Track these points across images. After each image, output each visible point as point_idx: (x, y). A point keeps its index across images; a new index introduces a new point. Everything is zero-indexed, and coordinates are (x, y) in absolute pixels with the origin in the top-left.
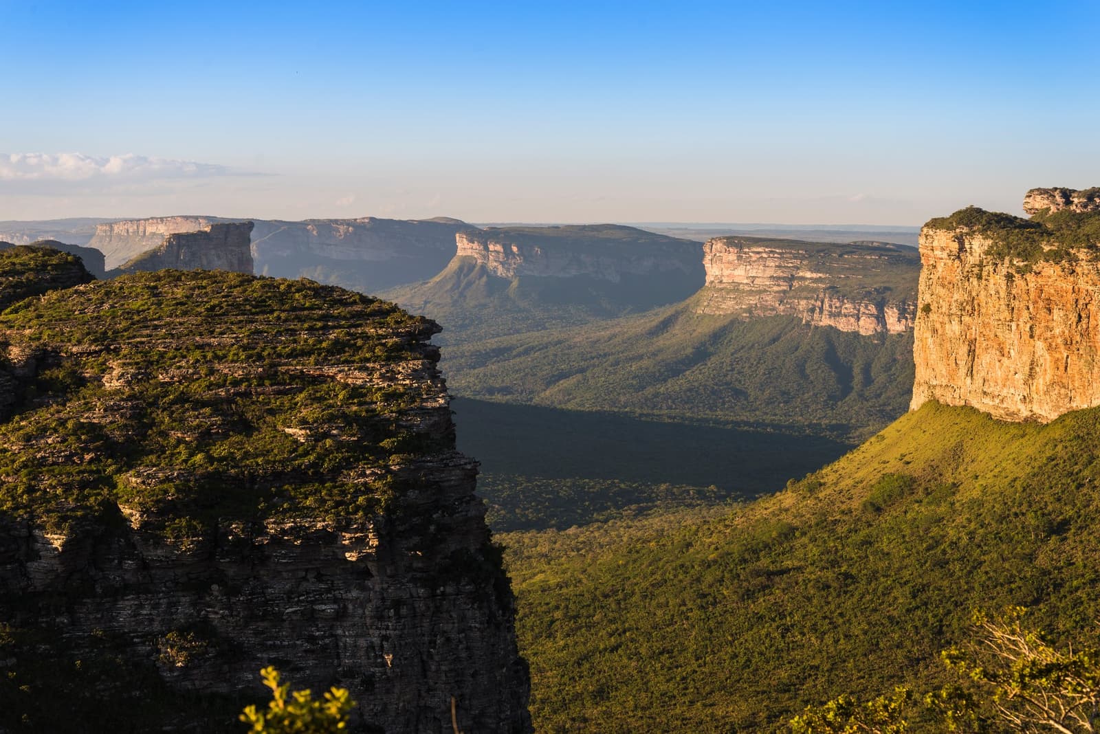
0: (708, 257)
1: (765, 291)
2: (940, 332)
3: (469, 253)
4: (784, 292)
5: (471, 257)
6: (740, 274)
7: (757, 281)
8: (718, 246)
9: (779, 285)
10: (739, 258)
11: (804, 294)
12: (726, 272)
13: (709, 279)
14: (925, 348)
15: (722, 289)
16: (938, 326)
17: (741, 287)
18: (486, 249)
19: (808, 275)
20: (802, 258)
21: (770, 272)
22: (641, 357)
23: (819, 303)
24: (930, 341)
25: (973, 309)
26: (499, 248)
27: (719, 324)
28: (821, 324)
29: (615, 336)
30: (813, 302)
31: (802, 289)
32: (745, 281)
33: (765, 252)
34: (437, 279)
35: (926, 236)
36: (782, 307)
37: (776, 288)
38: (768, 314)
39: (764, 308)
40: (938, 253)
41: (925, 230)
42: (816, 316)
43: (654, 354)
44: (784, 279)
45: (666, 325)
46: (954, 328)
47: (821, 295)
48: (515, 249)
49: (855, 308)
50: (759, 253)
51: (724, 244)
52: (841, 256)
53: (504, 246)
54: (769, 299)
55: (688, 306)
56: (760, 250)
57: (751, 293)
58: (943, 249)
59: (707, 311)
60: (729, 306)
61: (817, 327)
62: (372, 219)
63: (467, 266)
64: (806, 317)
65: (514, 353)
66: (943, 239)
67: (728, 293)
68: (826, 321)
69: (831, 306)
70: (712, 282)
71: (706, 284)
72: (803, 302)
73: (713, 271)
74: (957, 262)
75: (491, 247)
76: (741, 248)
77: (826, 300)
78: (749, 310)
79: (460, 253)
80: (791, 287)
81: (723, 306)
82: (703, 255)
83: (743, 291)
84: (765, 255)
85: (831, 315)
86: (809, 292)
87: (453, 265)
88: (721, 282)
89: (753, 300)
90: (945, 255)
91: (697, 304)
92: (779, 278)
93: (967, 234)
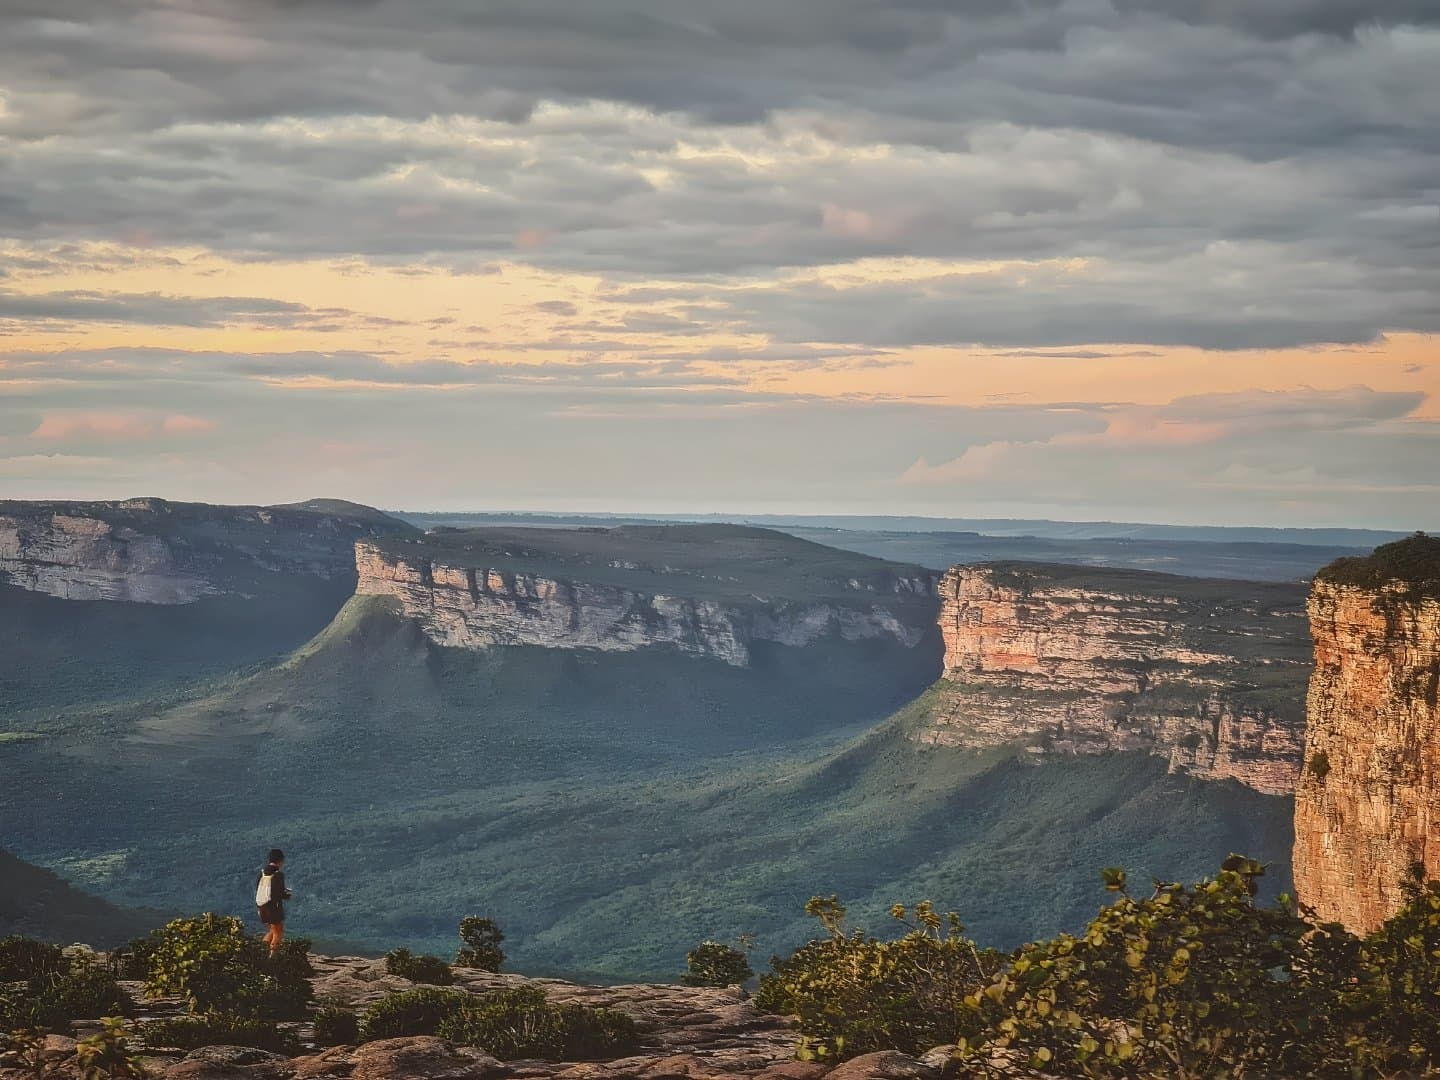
0: (950, 611)
1: (1082, 693)
2: (1348, 818)
3: (386, 588)
4: (1128, 696)
5: (391, 601)
6: (1024, 649)
7: (1065, 669)
8: (973, 584)
9: (1115, 681)
10: (1023, 613)
11: (1175, 703)
12: (991, 647)
13: (950, 661)
14: (1316, 854)
15: (980, 688)
16: (1344, 805)
17: (1025, 682)
18: (429, 582)
19: (1185, 656)
20: (1171, 615)
21: (1094, 648)
22: (780, 849)
23: (1208, 725)
24: (1327, 839)
25: (1418, 772)
26: (458, 577)
27: (976, 771)
28: (1214, 774)
29: (723, 795)
30: (1193, 721)
31: (1168, 691)
32: (1036, 669)
33: (1083, 600)
34: (307, 651)
35: (1321, 598)
36: (1121, 733)
37: (1107, 688)
38: (1087, 748)
39: (1081, 736)
40: (1345, 639)
41: (1319, 584)
42: (1202, 754)
43: (812, 841)
44: (1130, 666)
45: (843, 775)
46: (1375, 812)
47: (1214, 707)
48: (495, 582)
49: (1293, 739)
50: (1068, 602)
51: (988, 579)
52: (1265, 611)
53: (471, 578)
54: (1093, 715)
55: (896, 731)
56: (1071, 594)
57: (1049, 697)
58: (1354, 630)
59: (946, 739)
60: (998, 725)
61: (1202, 784)
62: (157, 503)
63: (381, 619)
64: (1177, 757)
65: (482, 832)
66: (1352, 606)
67: (994, 698)
68: (1225, 769)
69: (1235, 733)
70: (957, 670)
71: (946, 674)
72: (1172, 722)
73: (960, 644)
74: (1383, 664)
75: (439, 576)
76: (1028, 589)
77: (1225, 718)
78: (1044, 738)
79: (365, 589)
80: (1143, 683)
81: (984, 727)
82: (936, 604)
83: (1031, 693)
84: (1082, 608)
85: (1239, 754)
86: (1186, 699)
87: (347, 616)
88: (979, 670)
89: (1055, 716)
90: (1358, 646)
91: (923, 720)
92: (1114, 663)
93: (1406, 597)
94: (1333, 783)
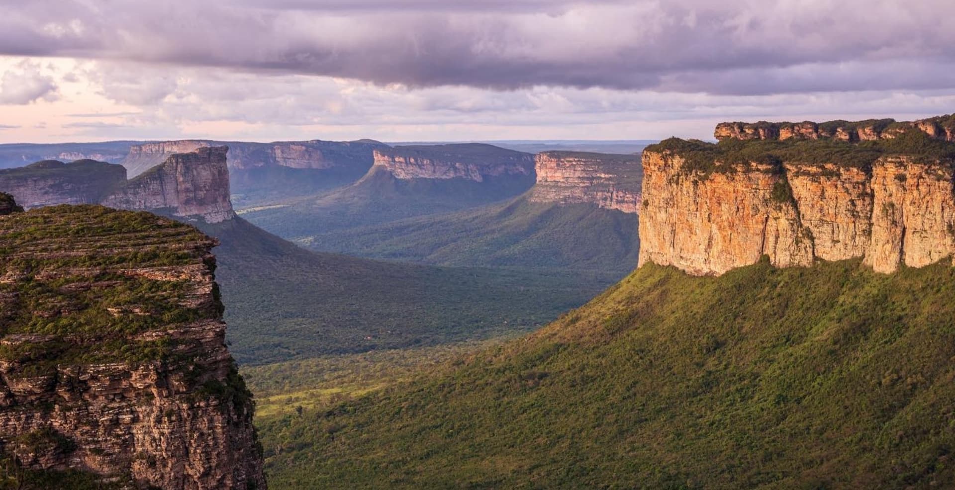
0: (538, 165)
1: (575, 186)
2: (654, 218)
3: (382, 163)
4: (587, 187)
5: (384, 166)
6: (558, 176)
7: (570, 180)
8: (544, 157)
9: (584, 183)
10: (558, 165)
11: (601, 188)
12: (549, 175)
13: (538, 179)
14: (645, 228)
15: (547, 186)
16: (653, 214)
17: (559, 184)
18: (394, 161)
19: (603, 176)
20: (599, 164)
21: (578, 174)
22: (493, 231)
23: (610, 194)
24: (648, 224)
25: (674, 204)
26: (402, 159)
27: (546, 209)
28: (611, 208)
29: (477, 217)
30: (605, 193)
31: (599, 185)
32: (562, 180)
33: (575, 161)
34: (361, 181)
35: (645, 156)
36: (586, 197)
37: (581, 185)
38: (576, 201)
39: (574, 198)
40: (652, 167)
41: (645, 152)
42: (608, 202)
43: (502, 229)
44: (588, 179)
45: (510, 210)
46: (662, 216)
47: (611, 189)
48: (412, 160)
49: (633, 197)
50: (571, 161)
51: (548, 156)
52: (624, 162)
53: (405, 159)
54: (578, 193)
55: (524, 198)
56: (571, 159)
57: (566, 188)
58: (655, 165)
59: (538, 200)
60: (552, 196)
61: (608, 210)
62: (319, 141)
63: (381, 171)
64: (601, 203)
65: (411, 229)
66: (655, 158)
67: (551, 188)
68: (614, 206)
69: (617, 196)
70: (540, 181)
71: (537, 182)
72: (600, 194)
73: (541, 174)
74: (663, 174)
75: (397, 159)
76: (559, 158)
77: (614, 192)
78: (565, 199)
79: (376, 163)
80: (591, 183)
81: (548, 197)
82: (535, 163)
83: (561, 187)
84: (574, 163)
85: (618, 202)
86: (604, 187)
87: (372, 171)
88: (546, 181)
89: (567, 193)
90: (656, 169)
91: (531, 195)
92: (583, 178)
93: (670, 155)
94: (650, 208)
